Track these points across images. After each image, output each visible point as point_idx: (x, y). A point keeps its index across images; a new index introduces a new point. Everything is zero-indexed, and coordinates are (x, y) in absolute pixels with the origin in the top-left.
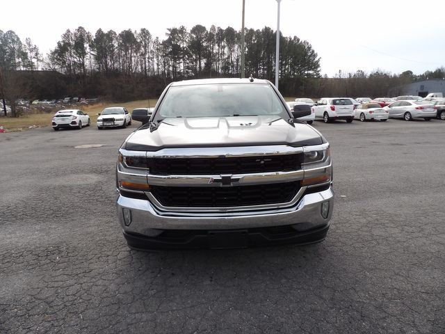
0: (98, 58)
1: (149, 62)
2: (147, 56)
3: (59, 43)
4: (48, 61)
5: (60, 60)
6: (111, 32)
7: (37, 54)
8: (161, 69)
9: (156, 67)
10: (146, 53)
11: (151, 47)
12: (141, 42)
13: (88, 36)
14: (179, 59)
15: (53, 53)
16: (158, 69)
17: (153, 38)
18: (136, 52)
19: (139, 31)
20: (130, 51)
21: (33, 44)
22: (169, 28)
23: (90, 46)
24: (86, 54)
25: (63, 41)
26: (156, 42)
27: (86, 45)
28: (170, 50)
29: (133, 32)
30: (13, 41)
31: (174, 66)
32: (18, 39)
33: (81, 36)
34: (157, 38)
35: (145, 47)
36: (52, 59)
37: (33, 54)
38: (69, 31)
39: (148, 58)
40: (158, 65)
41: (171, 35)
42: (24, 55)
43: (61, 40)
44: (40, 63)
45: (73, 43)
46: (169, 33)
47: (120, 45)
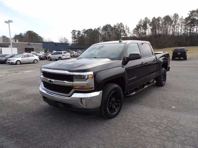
0: (152, 30)
1: (176, 29)
2: (176, 26)
3: (137, 25)
4: (132, 33)
5: (137, 32)
6: (159, 18)
7: (128, 31)
8: (183, 32)
9: (180, 31)
10: (175, 25)
11: (178, 22)
12: (173, 20)
13: (149, 21)
14: (194, 26)
15: (134, 30)
16: (181, 32)
17: (180, 17)
18: (170, 25)
19: (173, 15)
20: (167, 25)
21: (128, 27)
22: (190, 11)
23: (149, 25)
24: (147, 28)
25: (139, 24)
26: (181, 19)
27: (148, 25)
28: (189, 22)
29: (170, 16)
30: (121, 26)
31: (190, 30)
32: (123, 26)
33: (146, 21)
34: (182, 17)
35: (175, 22)
36: (134, 32)
37: (127, 31)
38: (141, 20)
39: (176, 27)
40: (181, 30)
41: (190, 14)
42: (124, 31)
43: (138, 24)
44: (129, 34)
45: (142, 24)
46: (190, 13)
47: (163, 23)
